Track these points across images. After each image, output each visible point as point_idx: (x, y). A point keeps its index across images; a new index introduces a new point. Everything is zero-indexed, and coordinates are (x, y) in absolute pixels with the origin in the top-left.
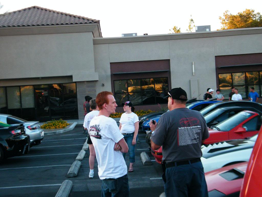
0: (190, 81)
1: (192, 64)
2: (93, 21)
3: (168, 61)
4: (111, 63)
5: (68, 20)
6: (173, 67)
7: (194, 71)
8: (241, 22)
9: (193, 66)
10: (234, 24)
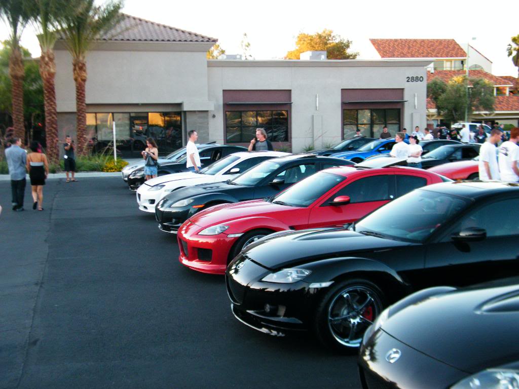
0: (313, 116)
1: (316, 97)
2: (209, 39)
3: (290, 91)
4: (224, 90)
5: (177, 36)
6: (295, 98)
7: (317, 106)
8: (319, 44)
9: (317, 99)
10: (313, 47)
